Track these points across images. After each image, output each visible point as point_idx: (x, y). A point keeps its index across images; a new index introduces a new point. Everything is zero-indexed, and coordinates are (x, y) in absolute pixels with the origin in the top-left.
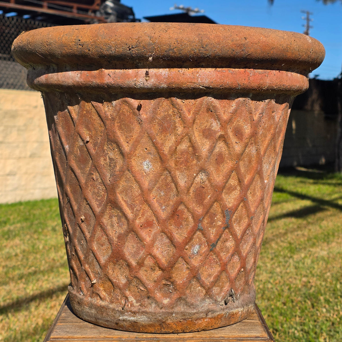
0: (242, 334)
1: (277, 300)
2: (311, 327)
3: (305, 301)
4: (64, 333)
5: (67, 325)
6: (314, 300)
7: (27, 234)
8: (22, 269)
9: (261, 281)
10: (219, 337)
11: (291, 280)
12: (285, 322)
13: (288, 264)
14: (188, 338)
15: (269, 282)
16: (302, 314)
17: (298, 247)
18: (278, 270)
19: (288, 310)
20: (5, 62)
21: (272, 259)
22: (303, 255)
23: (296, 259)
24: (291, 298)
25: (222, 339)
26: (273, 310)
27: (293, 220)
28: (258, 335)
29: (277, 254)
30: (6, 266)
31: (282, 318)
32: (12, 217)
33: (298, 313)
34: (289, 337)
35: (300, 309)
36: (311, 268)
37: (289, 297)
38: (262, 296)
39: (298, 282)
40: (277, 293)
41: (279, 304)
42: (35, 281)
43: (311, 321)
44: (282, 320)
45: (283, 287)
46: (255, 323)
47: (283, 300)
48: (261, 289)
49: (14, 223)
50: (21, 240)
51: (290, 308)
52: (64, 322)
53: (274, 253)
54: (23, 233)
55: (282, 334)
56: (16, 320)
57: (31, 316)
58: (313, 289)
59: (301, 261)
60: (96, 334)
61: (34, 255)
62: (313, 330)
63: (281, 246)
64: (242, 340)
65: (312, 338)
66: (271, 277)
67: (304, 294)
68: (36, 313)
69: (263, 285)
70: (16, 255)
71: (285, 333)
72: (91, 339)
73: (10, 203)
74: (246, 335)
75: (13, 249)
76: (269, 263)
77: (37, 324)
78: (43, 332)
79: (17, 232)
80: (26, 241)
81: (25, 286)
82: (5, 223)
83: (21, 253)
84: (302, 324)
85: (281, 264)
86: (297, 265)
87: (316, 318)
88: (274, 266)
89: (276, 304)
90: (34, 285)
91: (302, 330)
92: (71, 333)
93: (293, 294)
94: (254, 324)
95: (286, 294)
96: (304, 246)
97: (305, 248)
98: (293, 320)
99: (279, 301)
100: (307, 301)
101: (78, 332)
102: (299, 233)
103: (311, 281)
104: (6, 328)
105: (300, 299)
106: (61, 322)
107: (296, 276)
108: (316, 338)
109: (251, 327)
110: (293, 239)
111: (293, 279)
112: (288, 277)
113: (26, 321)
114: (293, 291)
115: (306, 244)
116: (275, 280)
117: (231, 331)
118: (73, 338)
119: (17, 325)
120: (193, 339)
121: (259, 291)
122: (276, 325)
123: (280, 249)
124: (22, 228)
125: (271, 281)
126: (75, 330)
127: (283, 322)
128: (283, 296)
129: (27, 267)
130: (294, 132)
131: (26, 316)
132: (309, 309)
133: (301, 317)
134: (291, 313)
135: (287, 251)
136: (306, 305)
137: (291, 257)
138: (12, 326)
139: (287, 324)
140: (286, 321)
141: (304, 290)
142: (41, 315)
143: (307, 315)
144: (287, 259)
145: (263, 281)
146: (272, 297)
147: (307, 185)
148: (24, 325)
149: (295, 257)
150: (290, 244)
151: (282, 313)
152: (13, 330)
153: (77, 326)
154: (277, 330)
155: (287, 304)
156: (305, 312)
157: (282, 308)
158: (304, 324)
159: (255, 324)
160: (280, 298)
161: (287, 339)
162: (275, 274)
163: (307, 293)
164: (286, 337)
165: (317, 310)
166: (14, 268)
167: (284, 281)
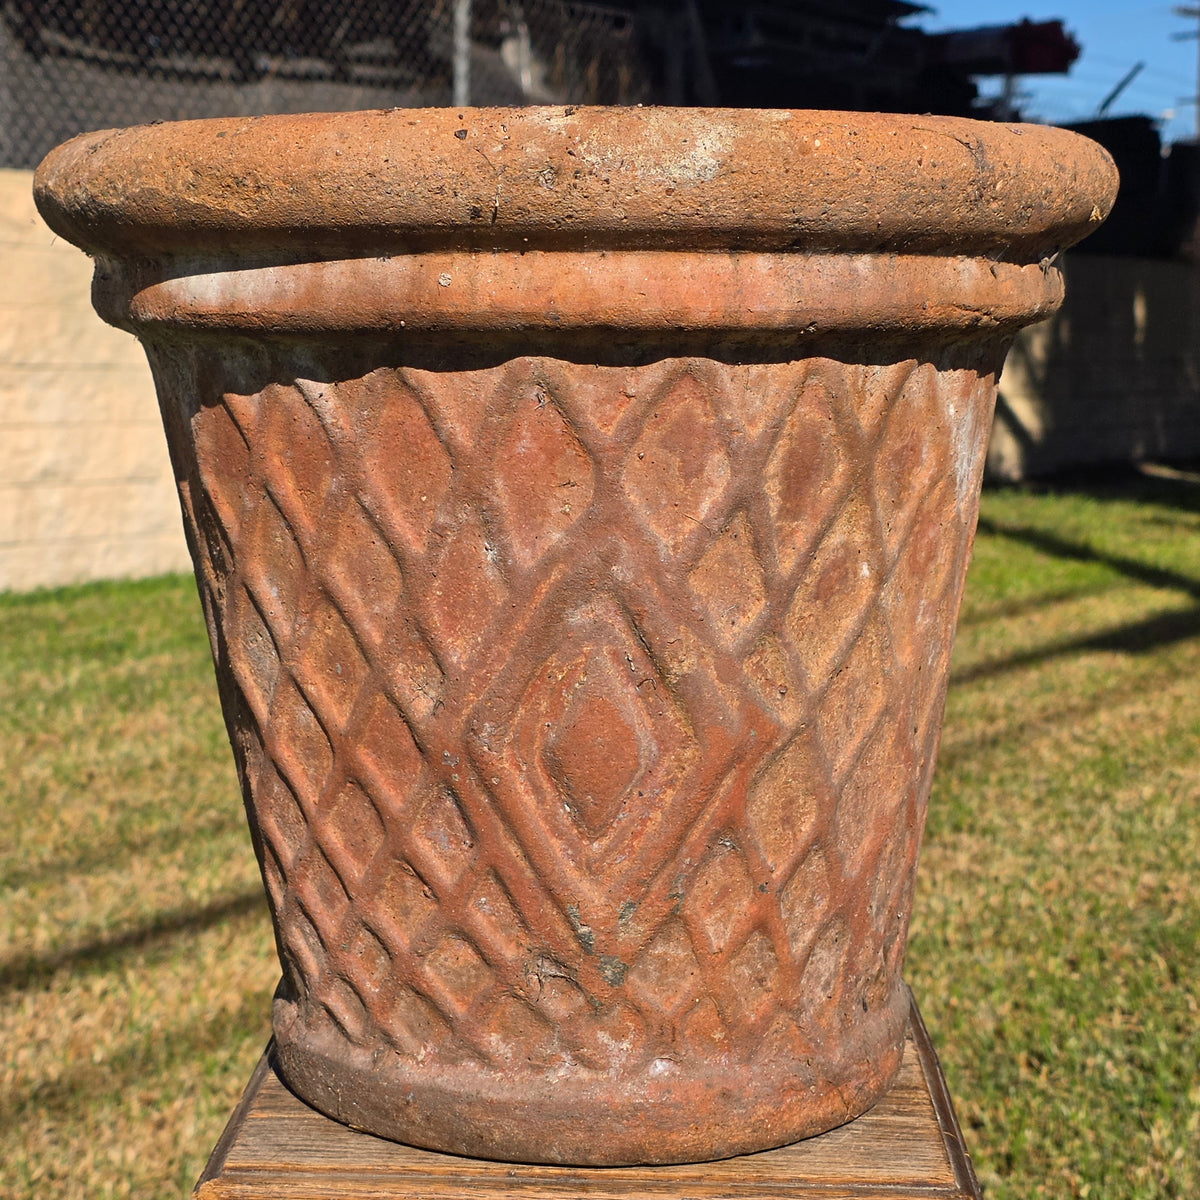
0: (867, 1170)
1: (1047, 950)
2: (1163, 1048)
3: (1147, 959)
4: (270, 1150)
5: (284, 1118)
6: (1179, 953)
7: (195, 690)
8: (175, 815)
9: (996, 879)
10: (790, 1180)
11: (1100, 879)
12: (1073, 1031)
13: (1094, 820)
14: (684, 1181)
15: (1024, 886)
16: (1134, 1002)
17: (1131, 760)
18: (1058, 842)
19: (1084, 987)
20: (120, 80)
21: (1038, 803)
22: (1148, 791)
23: (1123, 803)
24: (1098, 944)
25: (801, 1188)
26: (1031, 986)
27: (1122, 661)
28: (924, 1175)
29: (1055, 784)
30: (122, 804)
31: (1061, 1014)
32: (141, 631)
33: (1120, 1000)
34: (1083, 1083)
35: (1126, 983)
36: (1174, 837)
37: (1089, 941)
38: (997, 933)
39: (1126, 886)
40: (1049, 925)
41: (1054, 965)
42: (217, 861)
43: (1164, 1030)
44: (1062, 1024)
45: (1071, 904)
46: (917, 1128)
47: (1069, 950)
48: (993, 910)
49: (148, 651)
50: (171, 713)
51: (1091, 979)
52: (273, 1108)
53: (1047, 781)
54: (179, 688)
55: (1060, 1071)
56: (151, 994)
57: (204, 983)
58: (1177, 914)
59: (1139, 810)
60: (376, 1157)
61: (217, 767)
62: (1167, 1060)
63: (1072, 757)
64: (869, 1193)
65: (1166, 1089)
66: (1030, 869)
67: (1146, 931)
68: (219, 972)
69: (1002, 896)
70: (156, 765)
71: (1070, 1066)
72: (357, 1175)
73: (136, 576)
74: (883, 1174)
75: (147, 745)
76: (1026, 815)
77: (223, 1010)
78: (241, 1040)
79: (159, 684)
80: (189, 718)
81: (184, 876)
82: (120, 649)
83: (171, 759)
84: (1133, 1037)
85: (1068, 821)
86: (1126, 826)
87: (1181, 1017)
88: (1043, 829)
89: (1044, 964)
90: (215, 873)
91: (1131, 1060)
92: (292, 1151)
93: (1106, 931)
94: (913, 1134)
95: (1079, 930)
96: (1153, 757)
97: (1156, 766)
98: (1101, 1022)
99: (1056, 954)
100: (1155, 956)
101: (318, 1146)
102: (1140, 708)
103: (1171, 885)
104: (118, 1022)
105: (1128, 947)
106: (262, 1109)
107: (1118, 868)
108: (1180, 1090)
109: (903, 1144)
110: (1117, 733)
111: (1108, 875)
112: (1090, 870)
113: (185, 1000)
114: (1107, 920)
115: (1161, 753)
116: (1046, 878)
117: (832, 1159)
118: (297, 1170)
119: (154, 1011)
120: (701, 1185)
121: (987, 915)
122: (1042, 1041)
123: (1068, 766)
124: (178, 670)
125: (1032, 881)
126: (307, 1140)
127: (1067, 1027)
128: (1068, 938)
129: (193, 810)
130: (1139, 338)
131: (185, 982)
132: (1161, 984)
133: (1131, 1013)
134: (1093, 998)
135: (1091, 777)
136: (1150, 970)
137: (1106, 797)
138: (137, 1014)
139: (1079, 1038)
140: (1076, 1025)
141: (1145, 917)
142: (235, 980)
143: (1150, 1007)
144: (1089, 803)
145: (1004, 881)
146: (1033, 939)
147: (1179, 534)
148: (177, 1013)
149: (1121, 795)
150: (1106, 748)
151: (1065, 996)
152: (139, 1030)
153: (314, 1122)
154: (1042, 1058)
155: (1083, 967)
156: (1144, 996)
157: (1063, 980)
158: (1140, 1039)
159: (917, 1131)
160: (1058, 944)
161: (1078, 1089)
162: (1045, 858)
163: (1155, 929)
164: (1073, 1083)
165: (1188, 990)
166: (146, 811)
167: (1078, 884)
